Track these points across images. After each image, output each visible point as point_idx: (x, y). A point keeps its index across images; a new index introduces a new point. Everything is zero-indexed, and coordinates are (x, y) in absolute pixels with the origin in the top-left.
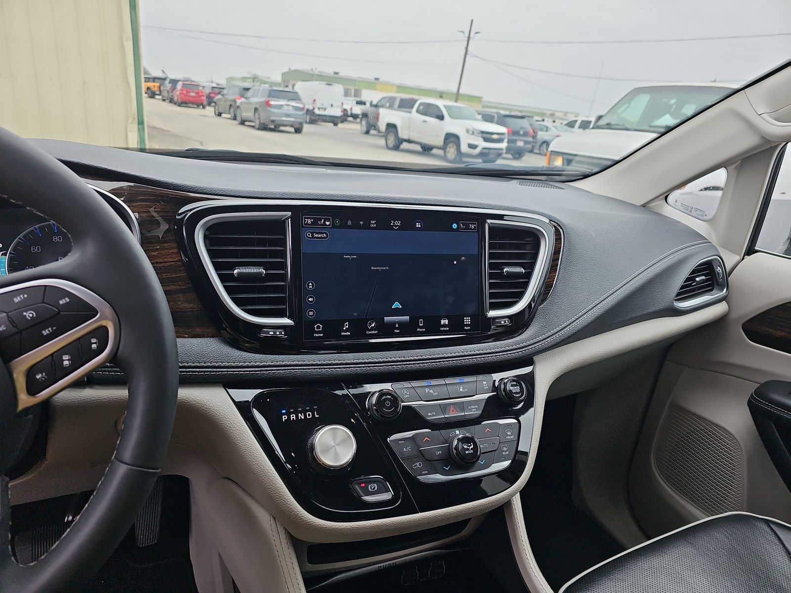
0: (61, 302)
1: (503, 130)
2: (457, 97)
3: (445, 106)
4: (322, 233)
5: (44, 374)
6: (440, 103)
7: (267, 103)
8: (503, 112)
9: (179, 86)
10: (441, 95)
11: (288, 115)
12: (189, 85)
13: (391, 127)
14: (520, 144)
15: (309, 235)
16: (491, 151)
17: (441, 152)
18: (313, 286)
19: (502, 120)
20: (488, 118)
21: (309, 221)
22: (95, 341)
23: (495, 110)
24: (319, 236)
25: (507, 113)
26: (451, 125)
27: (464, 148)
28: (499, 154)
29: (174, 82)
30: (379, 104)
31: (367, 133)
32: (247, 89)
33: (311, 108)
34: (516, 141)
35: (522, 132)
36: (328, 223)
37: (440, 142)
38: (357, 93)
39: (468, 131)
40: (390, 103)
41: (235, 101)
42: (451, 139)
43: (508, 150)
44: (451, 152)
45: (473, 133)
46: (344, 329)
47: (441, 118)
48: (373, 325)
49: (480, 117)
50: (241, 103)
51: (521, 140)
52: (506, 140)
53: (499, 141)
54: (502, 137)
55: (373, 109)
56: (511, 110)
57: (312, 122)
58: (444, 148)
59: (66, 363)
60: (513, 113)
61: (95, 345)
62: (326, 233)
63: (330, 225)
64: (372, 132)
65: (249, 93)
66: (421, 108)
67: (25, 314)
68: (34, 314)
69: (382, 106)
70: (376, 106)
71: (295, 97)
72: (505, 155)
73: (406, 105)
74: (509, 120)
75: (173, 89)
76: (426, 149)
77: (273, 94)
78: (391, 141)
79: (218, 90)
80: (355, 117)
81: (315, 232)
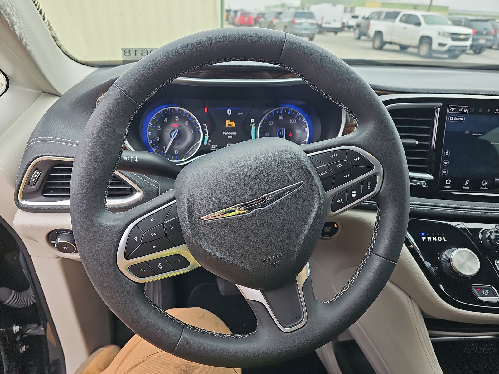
0: (355, 160)
1: (469, 31)
2: (430, 7)
3: (423, 16)
4: (460, 117)
5: (341, 200)
6: (419, 14)
7: (293, 22)
8: (470, 18)
9: (239, 14)
10: (415, 7)
11: (306, 29)
12: (245, 14)
13: (379, 33)
14: (482, 42)
15: (451, 118)
16: (458, 48)
17: (415, 51)
18: (449, 154)
19: (468, 24)
20: (457, 23)
21: (453, 109)
22: (370, 184)
23: (463, 17)
24: (458, 119)
25: (474, 18)
26: (426, 30)
27: (435, 46)
28: (463, 50)
29: (236, 12)
30: (370, 17)
31: (359, 38)
32: (280, 13)
33: (319, 23)
34: (478, 39)
35: (484, 32)
36: (465, 110)
37: (416, 42)
38: (352, 10)
39: (439, 34)
40: (378, 16)
41: (272, 22)
42: (426, 40)
43: (472, 46)
44: (424, 50)
45: (444, 35)
46: (466, 184)
47: (419, 24)
48: (486, 183)
49: (450, 22)
50: (277, 23)
51: (482, 39)
52: (471, 39)
53: (466, 40)
54: (468, 36)
55: (365, 21)
56: (477, 16)
57: (320, 32)
58: (418, 47)
59: (353, 195)
60: (479, 18)
61: (370, 186)
62: (463, 118)
63: (466, 112)
64: (363, 38)
65: (282, 16)
66: (404, 18)
67: (337, 165)
68: (342, 166)
69: (372, 18)
70: (367, 19)
71: (311, 15)
72: (468, 52)
73: (391, 16)
74: (474, 23)
75: (235, 16)
76: (403, 48)
77: (297, 15)
78: (377, 43)
79: (262, 15)
80: (350, 27)
81: (455, 117)
